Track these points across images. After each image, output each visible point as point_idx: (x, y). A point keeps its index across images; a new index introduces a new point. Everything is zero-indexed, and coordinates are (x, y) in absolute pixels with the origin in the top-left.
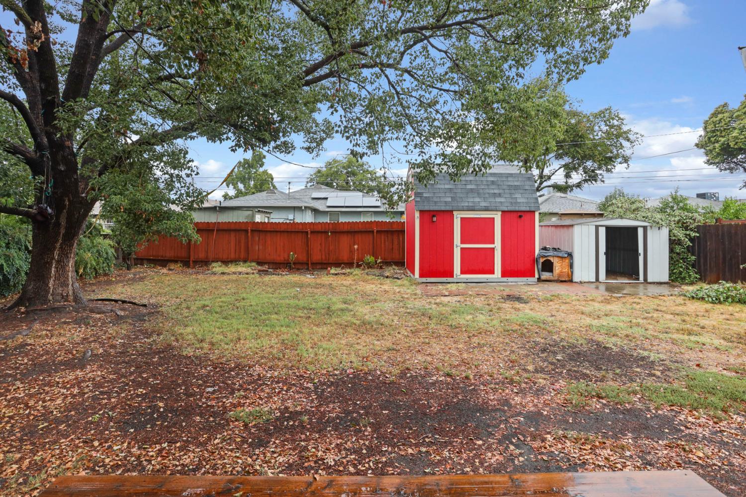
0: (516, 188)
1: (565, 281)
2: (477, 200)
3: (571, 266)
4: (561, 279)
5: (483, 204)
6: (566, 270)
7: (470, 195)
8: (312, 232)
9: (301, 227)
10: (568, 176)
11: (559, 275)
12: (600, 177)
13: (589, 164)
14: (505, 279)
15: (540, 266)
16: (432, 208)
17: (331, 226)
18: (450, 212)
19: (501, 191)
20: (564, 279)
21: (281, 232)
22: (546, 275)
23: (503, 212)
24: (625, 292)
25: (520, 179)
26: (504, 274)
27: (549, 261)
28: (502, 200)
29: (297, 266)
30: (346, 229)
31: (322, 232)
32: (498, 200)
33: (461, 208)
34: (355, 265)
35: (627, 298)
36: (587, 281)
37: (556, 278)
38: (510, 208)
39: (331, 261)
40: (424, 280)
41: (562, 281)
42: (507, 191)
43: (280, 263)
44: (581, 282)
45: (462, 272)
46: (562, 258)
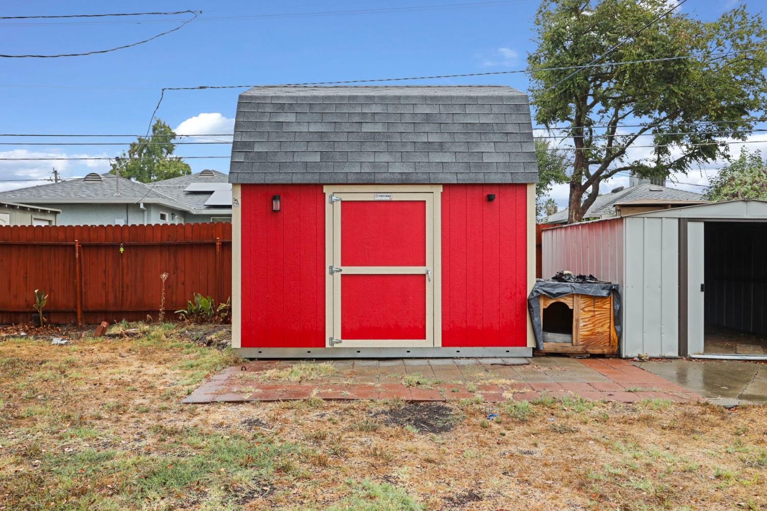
0: (484, 130)
1: (602, 356)
2: (385, 158)
3: (618, 318)
4: (590, 351)
5: (398, 169)
6: (605, 328)
7: (368, 147)
8: (84, 247)
9: (61, 235)
10: (661, 150)
11: (588, 341)
12: (722, 149)
13: (702, 125)
14: (452, 351)
15: (540, 319)
16: (269, 180)
17: (126, 233)
18: (316, 189)
19: (446, 138)
20: (598, 351)
21: (19, 246)
22: (555, 341)
23: (445, 186)
24: (749, 390)
25: (495, 110)
26: (449, 339)
27: (564, 306)
28: (447, 158)
29: (54, 319)
30: (157, 240)
31: (106, 246)
32: (436, 158)
33: (341, 179)
34: (161, 316)
35: (753, 414)
36: (657, 355)
37: (580, 349)
38: (464, 178)
39: (126, 308)
40: (253, 352)
41: (594, 356)
42: (462, 138)
43: (17, 313)
44: (640, 359)
45: (346, 335)
46: (594, 298)
